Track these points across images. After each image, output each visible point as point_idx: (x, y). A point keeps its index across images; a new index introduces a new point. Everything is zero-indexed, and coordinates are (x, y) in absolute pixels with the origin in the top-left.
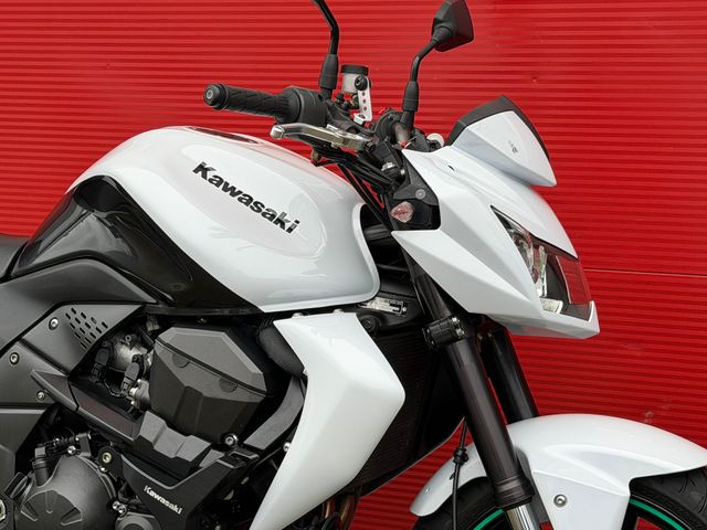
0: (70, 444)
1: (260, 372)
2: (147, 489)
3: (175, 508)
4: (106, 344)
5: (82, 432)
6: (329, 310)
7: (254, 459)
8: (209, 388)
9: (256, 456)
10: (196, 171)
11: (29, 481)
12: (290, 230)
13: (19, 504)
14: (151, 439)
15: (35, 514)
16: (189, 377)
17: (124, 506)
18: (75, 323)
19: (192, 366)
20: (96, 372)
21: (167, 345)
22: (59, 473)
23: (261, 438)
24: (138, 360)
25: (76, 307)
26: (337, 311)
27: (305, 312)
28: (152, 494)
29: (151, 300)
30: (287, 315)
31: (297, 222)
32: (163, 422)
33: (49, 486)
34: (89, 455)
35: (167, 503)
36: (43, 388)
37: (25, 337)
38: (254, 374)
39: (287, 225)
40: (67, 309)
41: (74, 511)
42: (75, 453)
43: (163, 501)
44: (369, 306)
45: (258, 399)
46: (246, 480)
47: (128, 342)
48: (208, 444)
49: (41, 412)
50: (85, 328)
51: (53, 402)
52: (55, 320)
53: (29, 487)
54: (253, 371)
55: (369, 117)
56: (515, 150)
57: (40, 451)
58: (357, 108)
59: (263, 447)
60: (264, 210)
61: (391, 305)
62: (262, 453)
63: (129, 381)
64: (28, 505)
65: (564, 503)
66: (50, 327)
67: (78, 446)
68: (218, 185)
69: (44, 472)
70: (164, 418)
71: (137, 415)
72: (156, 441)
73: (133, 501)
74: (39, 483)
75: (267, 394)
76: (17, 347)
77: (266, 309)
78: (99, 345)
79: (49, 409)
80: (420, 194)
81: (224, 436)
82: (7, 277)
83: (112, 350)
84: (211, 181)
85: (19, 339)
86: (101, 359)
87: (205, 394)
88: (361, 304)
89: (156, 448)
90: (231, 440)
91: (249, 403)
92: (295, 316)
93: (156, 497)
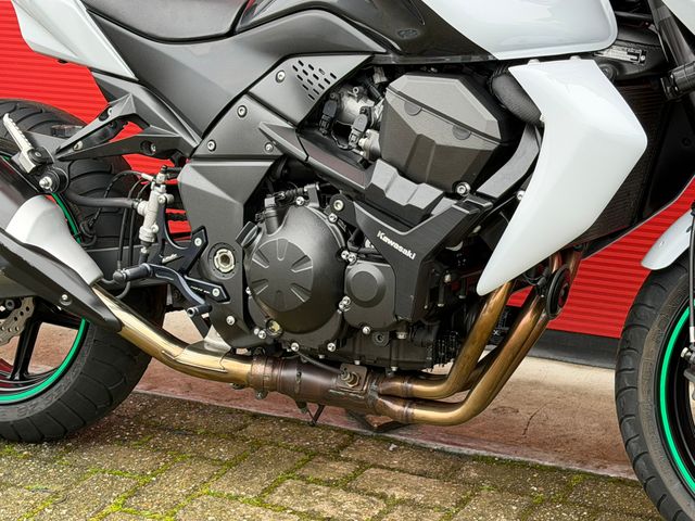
0: (298, 195)
1: (494, 119)
2: (380, 234)
3: (408, 253)
4: (334, 95)
5: (310, 183)
6: (567, 57)
7: (488, 207)
8: (443, 136)
9: (489, 203)
11: (259, 230)
13: (250, 252)
14: (383, 187)
15: (266, 261)
16: (422, 125)
17: (353, 255)
18: (303, 75)
19: (425, 114)
20: (324, 124)
21: (400, 93)
22: (288, 223)
23: (495, 186)
24: (367, 112)
25: (303, 59)
26: (574, 58)
27: (543, 59)
28: (386, 239)
29: (381, 49)
30: (524, 61)
32: (395, 170)
33: (279, 235)
34: (317, 205)
35: (400, 249)
36: (271, 140)
37: (251, 90)
38: (488, 122)
40: (294, 61)
41: (305, 259)
42: (304, 204)
43: (396, 246)
44: (606, 54)
45: (492, 146)
46: (478, 228)
47: (355, 94)
48: (439, 192)
49: (269, 164)
50: (313, 80)
51: (281, 154)
52: (282, 73)
53: (260, 236)
54: (487, 118)
57: (269, 201)
59: (497, 195)
61: (629, 53)
62: (497, 202)
63: (356, 133)
64: (260, 253)
66: (277, 80)
67: (306, 198)
69: (274, 221)
70: (395, 167)
71: (367, 165)
72: (387, 189)
73: (362, 250)
74: (269, 232)
75: (501, 141)
76: (244, 100)
77: (501, 56)
78: (327, 96)
79: (277, 160)
81: (456, 185)
82: (231, 33)
83: (339, 101)
85: (246, 92)
86: (329, 111)
87: (438, 142)
88: (597, 52)
89: (387, 196)
90: (463, 189)
91: (482, 151)
92: (531, 62)
93: (390, 242)
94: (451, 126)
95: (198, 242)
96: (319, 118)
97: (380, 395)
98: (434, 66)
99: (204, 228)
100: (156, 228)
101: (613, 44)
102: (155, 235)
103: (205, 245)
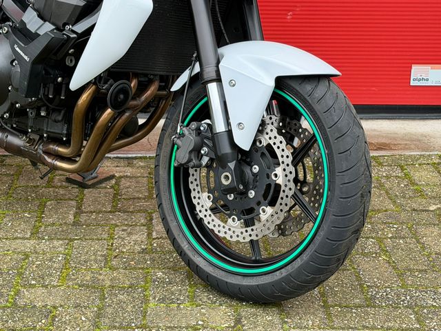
2: (16, 46)
3: (26, 58)
7: (74, 38)
9: (75, 36)
14: (27, 22)
23: (80, 27)
28: (17, 49)
35: (23, 55)
43: (22, 53)
45: (82, 4)
46: (72, 50)
48: (53, 27)
59: (80, 32)
62: (78, 35)
65: (234, 85)
75: (87, 2)
81: (65, 25)
89: (28, 27)
90: (68, 27)
91: (76, 6)
93: (19, 51)
97: (44, 152)
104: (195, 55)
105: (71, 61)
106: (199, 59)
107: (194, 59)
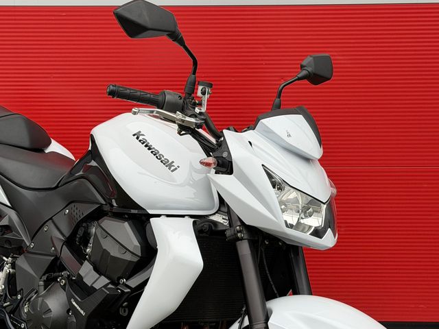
1: (139, 245)
2: (72, 300)
3: (82, 312)
4: (84, 225)
6: (183, 216)
7: (128, 292)
8: (115, 252)
9: (129, 290)
10: (134, 135)
11: (36, 292)
12: (172, 171)
14: (83, 275)
16: (107, 245)
18: (73, 212)
19: (109, 238)
20: (78, 239)
23: (134, 282)
25: (76, 204)
26: (186, 217)
27: (168, 216)
28: (74, 303)
29: (104, 202)
30: (159, 216)
31: (178, 167)
32: (91, 267)
36: (54, 246)
37: (53, 218)
38: (135, 246)
39: (173, 168)
40: (72, 205)
41: (49, 310)
43: (78, 308)
44: (213, 218)
45: (135, 259)
46: (126, 303)
48: (108, 281)
49: (52, 258)
50: (75, 215)
51: (56, 253)
52: (67, 211)
54: (135, 244)
55: (204, 110)
56: (289, 136)
58: (200, 104)
59: (133, 286)
60: (163, 159)
61: (223, 219)
62: (132, 289)
66: (65, 214)
68: (143, 143)
69: (42, 288)
72: (85, 276)
75: (141, 257)
76: (49, 223)
77: (151, 212)
78: (79, 224)
79: (55, 257)
80: (225, 155)
81: (119, 278)
82: (56, 187)
83: (87, 228)
84: (140, 141)
85: (51, 219)
86: (81, 232)
87: (111, 254)
88: (206, 216)
89: (84, 280)
90: (122, 281)
92: (163, 216)
93: (76, 305)
94: (118, 246)
95: (19, 297)
96: (76, 237)
98: (127, 214)
99: (22, 289)
100: (3, 287)
101: (216, 212)
102: (3, 290)
103: (22, 299)
104: (244, 309)
105: (125, 312)
106: (248, 313)
107: (243, 312)
